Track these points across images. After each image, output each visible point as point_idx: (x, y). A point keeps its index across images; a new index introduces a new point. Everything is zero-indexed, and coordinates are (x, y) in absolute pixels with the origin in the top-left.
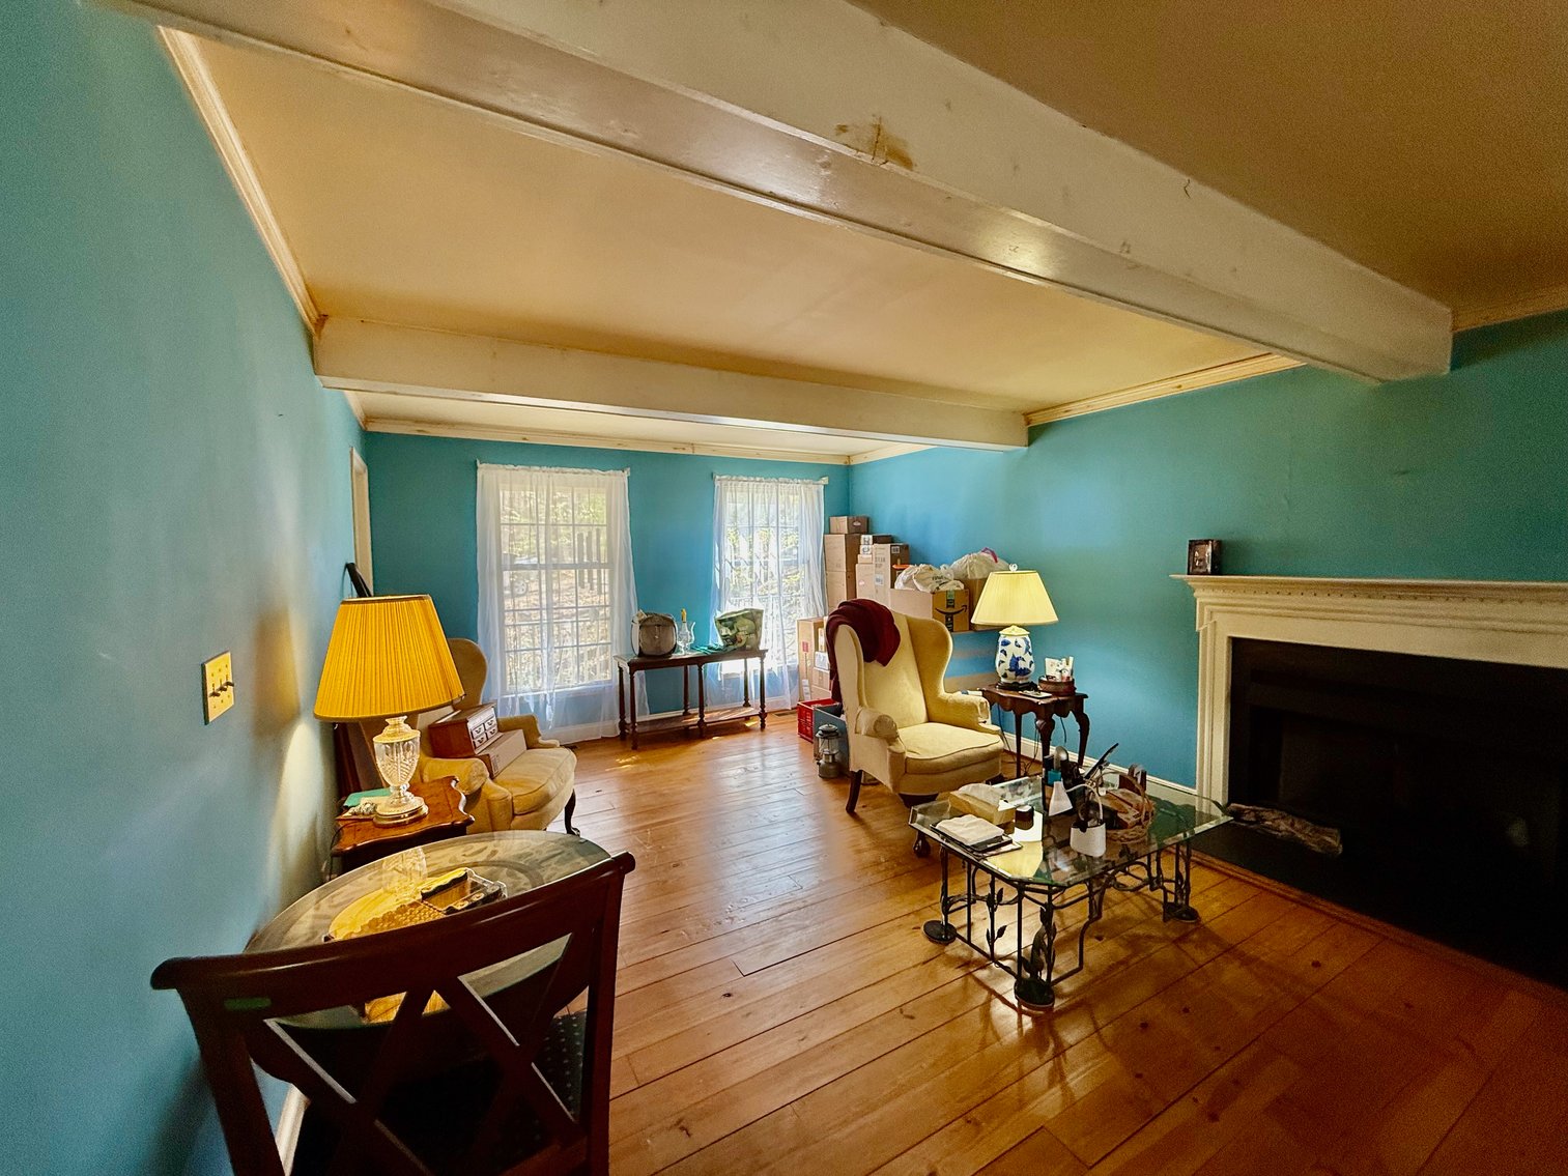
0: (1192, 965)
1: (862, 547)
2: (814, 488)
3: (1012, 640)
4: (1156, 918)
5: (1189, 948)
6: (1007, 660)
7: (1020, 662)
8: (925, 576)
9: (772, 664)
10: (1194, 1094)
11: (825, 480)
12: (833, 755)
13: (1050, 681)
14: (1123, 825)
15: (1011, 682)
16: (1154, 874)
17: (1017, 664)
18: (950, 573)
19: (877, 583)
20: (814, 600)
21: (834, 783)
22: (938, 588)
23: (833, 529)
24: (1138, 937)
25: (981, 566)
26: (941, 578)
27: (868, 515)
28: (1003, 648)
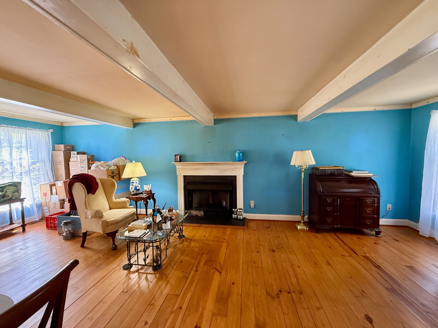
0: (186, 246)
1: (72, 156)
2: (46, 133)
3: (135, 182)
4: (177, 240)
5: (184, 243)
6: (134, 187)
7: (137, 187)
8: (104, 165)
9: (27, 204)
10: (193, 269)
11: (52, 130)
12: (70, 231)
13: (146, 191)
14: (173, 220)
15: (135, 193)
16: (177, 230)
17: (136, 188)
18: (112, 164)
19: (81, 168)
20: (48, 176)
21: (71, 240)
22: (108, 168)
23: (56, 149)
24: (175, 245)
25: (122, 161)
26: (109, 165)
27: (73, 145)
28: (132, 184)
